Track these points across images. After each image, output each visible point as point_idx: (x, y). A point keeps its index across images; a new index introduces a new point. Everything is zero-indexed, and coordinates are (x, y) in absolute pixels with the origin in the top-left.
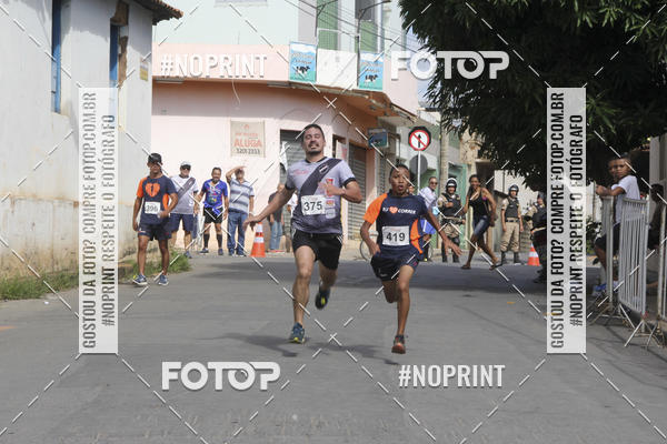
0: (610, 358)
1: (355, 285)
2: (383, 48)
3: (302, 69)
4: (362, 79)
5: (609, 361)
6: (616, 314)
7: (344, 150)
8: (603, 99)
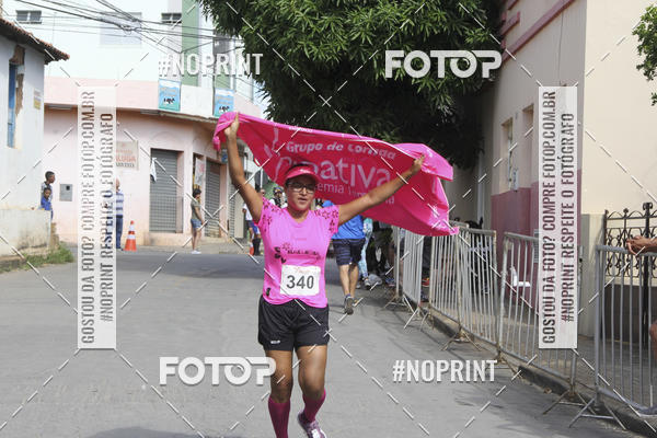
0: (392, 337)
1: (205, 276)
2: (234, 86)
3: (169, 100)
4: (217, 108)
5: (392, 340)
6: (401, 302)
7: (202, 165)
8: (396, 135)
